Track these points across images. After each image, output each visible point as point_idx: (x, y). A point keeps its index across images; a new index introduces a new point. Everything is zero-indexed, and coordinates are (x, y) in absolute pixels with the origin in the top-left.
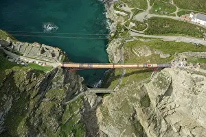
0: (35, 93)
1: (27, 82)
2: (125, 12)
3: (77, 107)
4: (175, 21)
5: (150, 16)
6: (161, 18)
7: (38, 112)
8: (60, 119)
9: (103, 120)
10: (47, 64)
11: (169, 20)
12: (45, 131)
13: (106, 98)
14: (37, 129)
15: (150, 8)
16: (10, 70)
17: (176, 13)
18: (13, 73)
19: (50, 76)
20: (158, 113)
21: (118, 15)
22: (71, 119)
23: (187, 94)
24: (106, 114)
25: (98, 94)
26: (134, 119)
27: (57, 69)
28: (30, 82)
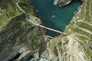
0: (26, 30)
1: (24, 26)
2: (77, 18)
3: (40, 39)
4: (89, 25)
5: (82, 21)
6: (85, 23)
7: (26, 36)
8: (33, 41)
9: (48, 46)
10: (35, 24)
11: (87, 24)
12: (26, 42)
13: (51, 40)
14: (24, 41)
15: (84, 19)
16: (20, 21)
17: (90, 23)
18: (21, 22)
19: (33, 27)
20: (63, 49)
21: (75, 19)
22: (37, 42)
23: (72, 45)
24: (49, 45)
25: (49, 38)
26: (55, 48)
27: (36, 26)
28: (25, 27)
